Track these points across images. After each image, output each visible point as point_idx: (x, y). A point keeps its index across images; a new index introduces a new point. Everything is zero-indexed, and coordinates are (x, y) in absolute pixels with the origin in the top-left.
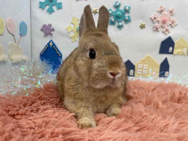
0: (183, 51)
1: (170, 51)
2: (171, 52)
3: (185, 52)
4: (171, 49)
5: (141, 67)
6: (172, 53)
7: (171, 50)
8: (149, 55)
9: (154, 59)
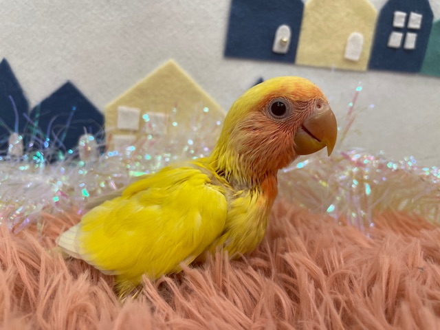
0: (344, 52)
1: (276, 48)
2: (285, 50)
3: (356, 58)
4: (283, 34)
5: (134, 125)
6: (288, 57)
7: (282, 43)
8: (172, 61)
9: (199, 88)
